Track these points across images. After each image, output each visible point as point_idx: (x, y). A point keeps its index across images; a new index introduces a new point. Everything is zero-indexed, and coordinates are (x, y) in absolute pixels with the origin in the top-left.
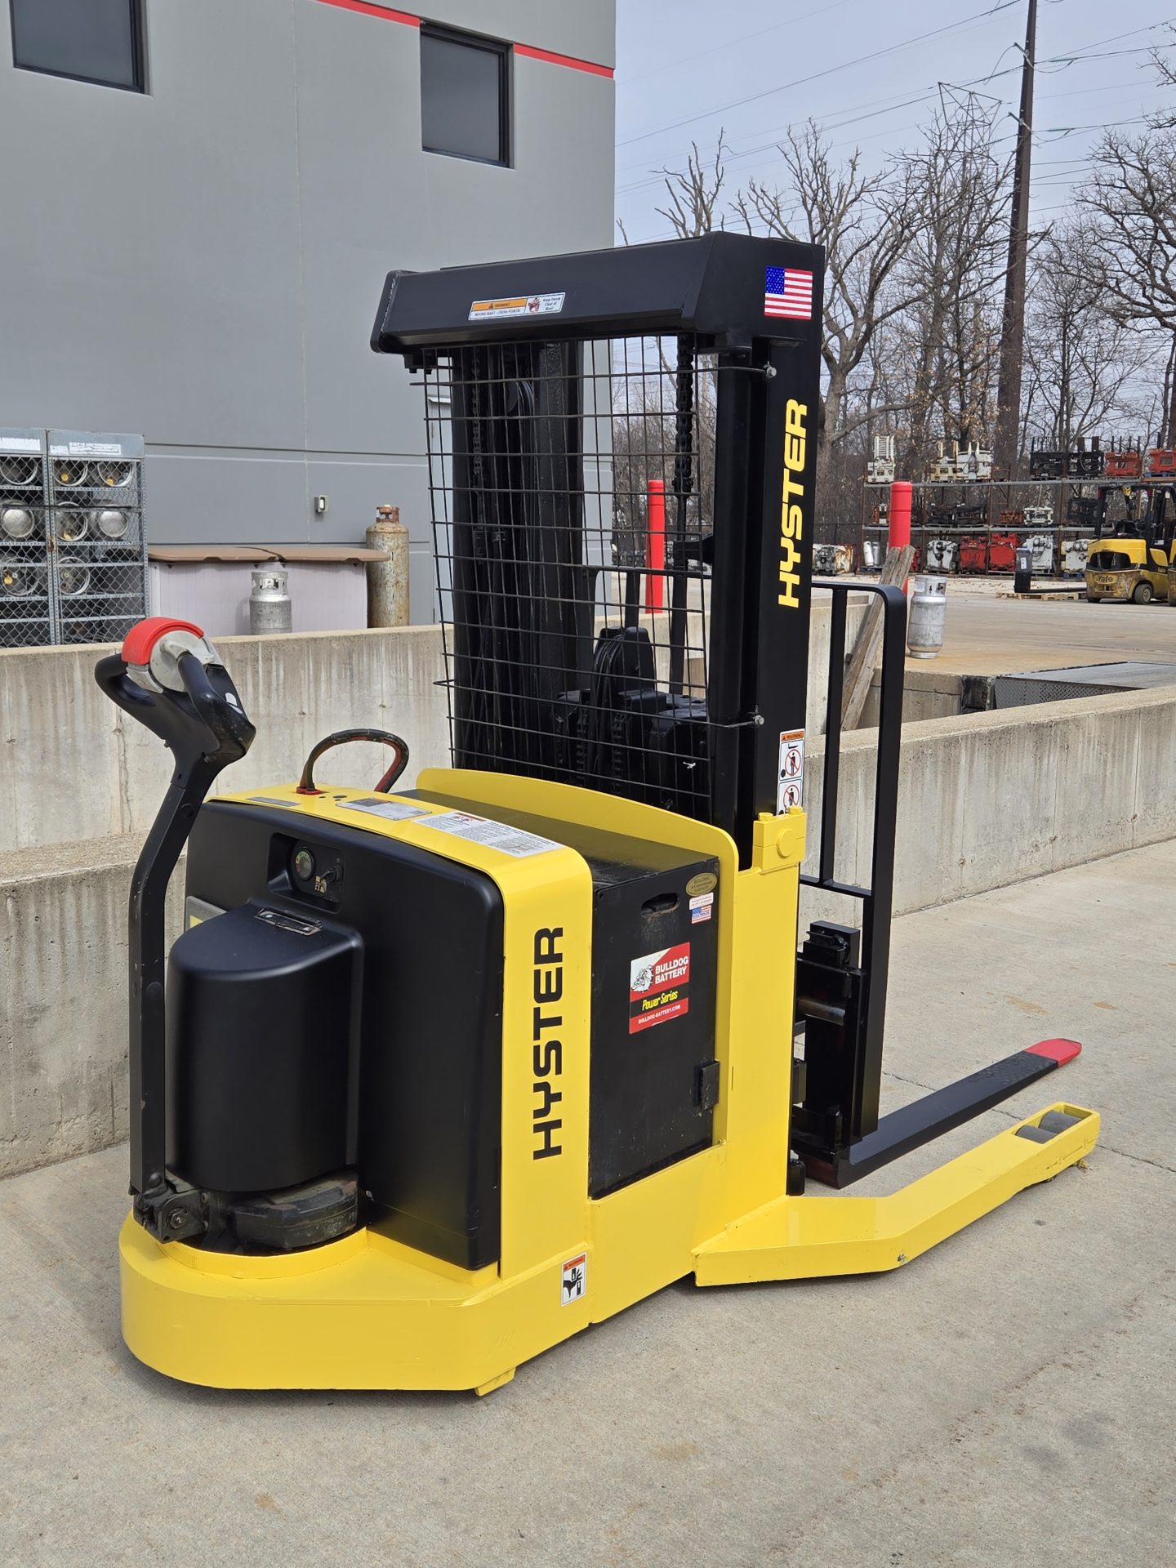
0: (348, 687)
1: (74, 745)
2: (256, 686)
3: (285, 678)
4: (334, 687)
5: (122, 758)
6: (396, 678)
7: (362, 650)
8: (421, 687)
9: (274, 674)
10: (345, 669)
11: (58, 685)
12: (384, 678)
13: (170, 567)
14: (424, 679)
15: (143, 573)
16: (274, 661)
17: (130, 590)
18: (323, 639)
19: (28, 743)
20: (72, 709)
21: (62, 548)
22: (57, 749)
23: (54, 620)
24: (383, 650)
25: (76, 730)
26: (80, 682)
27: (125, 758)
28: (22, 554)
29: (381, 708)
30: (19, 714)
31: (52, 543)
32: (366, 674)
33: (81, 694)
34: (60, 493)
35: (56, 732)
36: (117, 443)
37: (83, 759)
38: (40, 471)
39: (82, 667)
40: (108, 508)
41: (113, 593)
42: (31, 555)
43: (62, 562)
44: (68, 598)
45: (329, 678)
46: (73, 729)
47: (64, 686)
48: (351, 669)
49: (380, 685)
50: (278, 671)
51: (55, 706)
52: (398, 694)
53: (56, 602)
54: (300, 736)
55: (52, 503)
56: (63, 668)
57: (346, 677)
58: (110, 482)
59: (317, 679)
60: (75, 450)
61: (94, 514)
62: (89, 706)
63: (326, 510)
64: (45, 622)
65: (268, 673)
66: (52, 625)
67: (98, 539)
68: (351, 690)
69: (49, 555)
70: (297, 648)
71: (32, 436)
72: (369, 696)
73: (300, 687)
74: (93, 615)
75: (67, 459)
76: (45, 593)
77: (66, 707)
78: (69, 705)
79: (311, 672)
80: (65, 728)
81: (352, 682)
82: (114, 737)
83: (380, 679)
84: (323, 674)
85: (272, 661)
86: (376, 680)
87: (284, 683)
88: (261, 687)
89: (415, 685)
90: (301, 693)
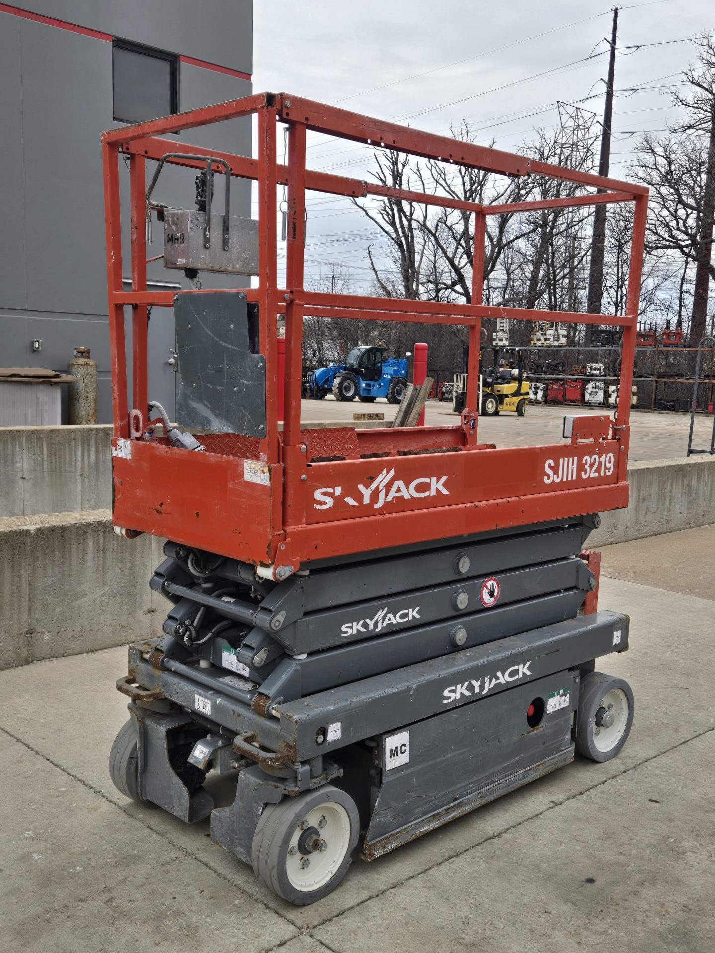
6: (34, 460)
8: (54, 466)
12: (25, 459)
14: (56, 461)
24: (24, 441)
29: (21, 481)
49: (21, 464)
52: (36, 471)
63: (40, 349)
72: (12, 471)
83: (21, 460)
86: (18, 460)
89: (49, 465)
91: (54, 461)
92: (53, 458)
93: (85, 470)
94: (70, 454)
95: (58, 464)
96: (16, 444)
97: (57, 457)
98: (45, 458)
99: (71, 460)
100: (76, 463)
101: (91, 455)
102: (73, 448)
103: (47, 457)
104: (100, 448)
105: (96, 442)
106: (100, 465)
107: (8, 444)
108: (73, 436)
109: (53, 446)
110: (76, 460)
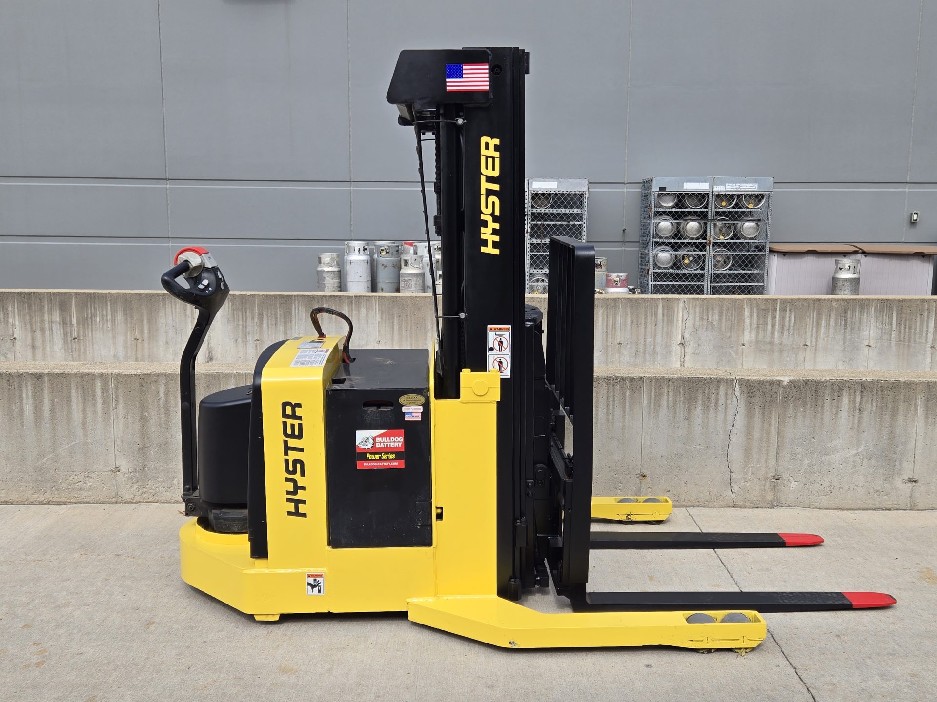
0: (842, 332)
1: (654, 349)
2: (773, 326)
3: (794, 322)
4: (831, 331)
5: (683, 360)
6: (882, 329)
7: (855, 308)
8: (902, 336)
9: (787, 319)
10: (841, 320)
11: (648, 315)
12: (872, 327)
13: (784, 255)
14: (905, 331)
15: (765, 259)
16: (788, 311)
17: (756, 268)
18: (825, 299)
19: (629, 346)
20: (655, 330)
21: (716, 243)
22: (645, 351)
23: (707, 283)
24: (872, 309)
25: (656, 341)
26: (661, 315)
27: (684, 360)
28: (692, 245)
29: (867, 347)
30: (625, 330)
31: (710, 241)
32: (857, 324)
33: (661, 322)
34: (717, 212)
35: (645, 341)
36: (755, 182)
37: (659, 358)
38: (708, 200)
39: (663, 306)
40: (748, 221)
41: (744, 270)
42: (697, 247)
43: (716, 252)
44: (717, 272)
45: (828, 325)
46: (655, 341)
47: (652, 317)
48: (846, 321)
49: (868, 332)
50: (790, 317)
51: (646, 327)
52: (882, 339)
53: (710, 274)
54: (803, 359)
55: (713, 218)
56: (652, 306)
57: (841, 325)
58: (751, 206)
59: (819, 324)
60: (730, 188)
61: (740, 224)
62: (665, 329)
63: (918, 221)
64: (701, 285)
65: (783, 318)
66: (705, 287)
67: (739, 239)
68: (844, 333)
69: (707, 247)
70: (805, 304)
71: (705, 182)
72: (857, 338)
73: (805, 328)
74: (731, 282)
75: (724, 193)
76: (703, 268)
77: (652, 328)
78: (653, 327)
79: (815, 320)
80: (650, 340)
81: (845, 329)
82: (679, 347)
83: (868, 329)
84: (824, 322)
85: (786, 311)
86: (865, 329)
87: (794, 325)
88: (777, 327)
89: (897, 334)
90: (806, 333)
91: (903, 331)
92: (903, 328)
94: (922, 325)
95: (907, 334)
96: (864, 312)
97: (907, 327)
98: (894, 327)
99: (921, 331)
100: (927, 334)
102: (926, 319)
103: (896, 327)
107: (856, 311)
108: (926, 306)
109: (904, 316)
110: (927, 331)
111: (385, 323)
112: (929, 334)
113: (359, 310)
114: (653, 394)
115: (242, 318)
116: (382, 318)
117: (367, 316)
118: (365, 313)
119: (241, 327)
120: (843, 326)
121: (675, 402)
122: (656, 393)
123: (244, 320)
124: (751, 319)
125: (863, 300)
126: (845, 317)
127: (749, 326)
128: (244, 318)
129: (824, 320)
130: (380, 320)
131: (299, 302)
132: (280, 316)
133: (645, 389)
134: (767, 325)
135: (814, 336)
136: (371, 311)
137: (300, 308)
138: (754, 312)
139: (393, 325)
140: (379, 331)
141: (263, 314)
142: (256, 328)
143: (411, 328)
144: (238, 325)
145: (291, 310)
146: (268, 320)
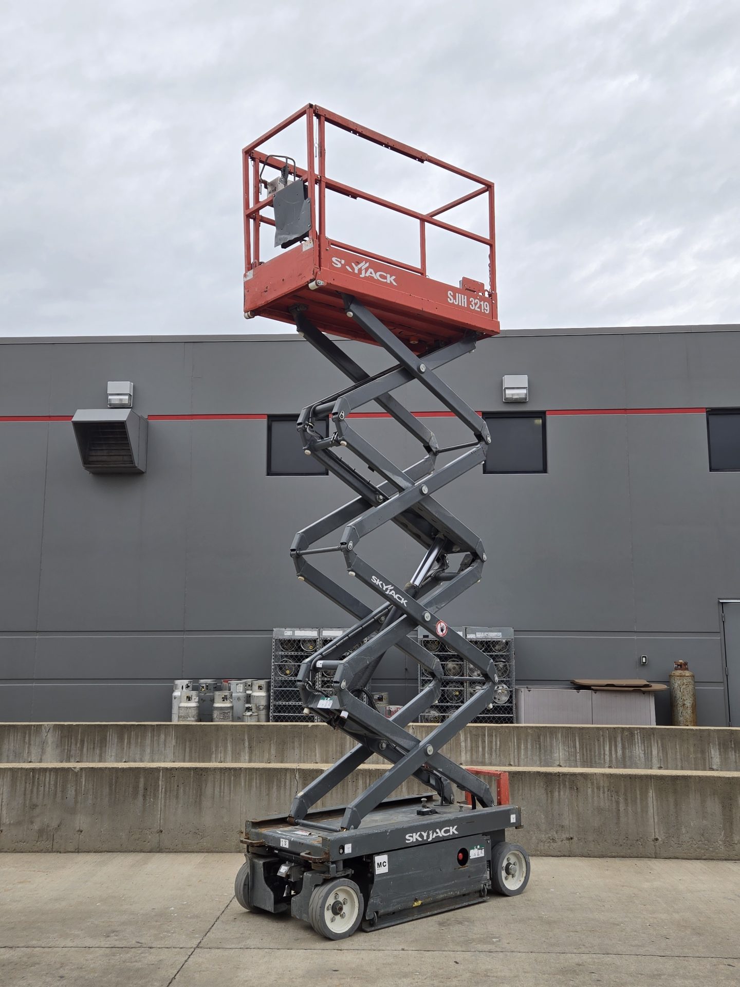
0: (538, 753)
2: (483, 747)
3: (500, 746)
4: (530, 753)
6: (568, 752)
7: (546, 734)
8: (585, 757)
9: (494, 743)
10: (536, 744)
12: (561, 750)
13: (529, 691)
14: (587, 754)
15: (512, 694)
16: (494, 737)
18: (522, 727)
24: (560, 736)
32: (549, 748)
36: (499, 631)
43: (472, 688)
45: (526, 748)
48: (540, 744)
49: (558, 754)
50: (496, 742)
52: (570, 760)
57: (536, 748)
58: (497, 651)
59: (519, 748)
60: (479, 636)
63: (647, 663)
65: (491, 742)
68: (540, 755)
69: (466, 684)
70: (507, 730)
72: (551, 759)
73: (509, 751)
75: (475, 640)
76: (462, 702)
79: (516, 744)
81: (540, 751)
83: (558, 751)
84: (523, 745)
85: (493, 736)
86: (555, 750)
87: (500, 748)
88: (487, 749)
89: (581, 756)
90: (510, 754)
91: (585, 753)
92: (585, 751)
93: (614, 763)
94: (600, 749)
95: (589, 756)
96: (553, 738)
97: (588, 750)
98: (578, 750)
99: (599, 754)
100: (604, 756)
101: (618, 750)
102: (602, 743)
103: (580, 750)
104: (627, 746)
105: (622, 739)
106: (627, 760)
107: (547, 738)
108: (601, 733)
109: (584, 741)
110: (604, 754)
111: (179, 747)
112: (606, 756)
113: (159, 736)
114: (247, 778)
115: (68, 744)
116: (177, 743)
117: (165, 741)
118: (164, 738)
119: (66, 751)
120: (538, 749)
121: (260, 783)
122: (249, 778)
123: (69, 745)
124: (466, 742)
125: (551, 727)
126: (539, 741)
127: (464, 749)
128: (70, 743)
129: (522, 742)
130: (175, 744)
131: (112, 731)
132: (98, 741)
133: (242, 775)
134: (478, 747)
135: (516, 757)
136: (168, 737)
137: (113, 735)
138: (467, 737)
139: (185, 748)
140: (174, 753)
141: (84, 741)
142: (78, 751)
143: (199, 750)
144: (64, 749)
145: (107, 736)
146: (88, 745)
